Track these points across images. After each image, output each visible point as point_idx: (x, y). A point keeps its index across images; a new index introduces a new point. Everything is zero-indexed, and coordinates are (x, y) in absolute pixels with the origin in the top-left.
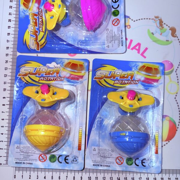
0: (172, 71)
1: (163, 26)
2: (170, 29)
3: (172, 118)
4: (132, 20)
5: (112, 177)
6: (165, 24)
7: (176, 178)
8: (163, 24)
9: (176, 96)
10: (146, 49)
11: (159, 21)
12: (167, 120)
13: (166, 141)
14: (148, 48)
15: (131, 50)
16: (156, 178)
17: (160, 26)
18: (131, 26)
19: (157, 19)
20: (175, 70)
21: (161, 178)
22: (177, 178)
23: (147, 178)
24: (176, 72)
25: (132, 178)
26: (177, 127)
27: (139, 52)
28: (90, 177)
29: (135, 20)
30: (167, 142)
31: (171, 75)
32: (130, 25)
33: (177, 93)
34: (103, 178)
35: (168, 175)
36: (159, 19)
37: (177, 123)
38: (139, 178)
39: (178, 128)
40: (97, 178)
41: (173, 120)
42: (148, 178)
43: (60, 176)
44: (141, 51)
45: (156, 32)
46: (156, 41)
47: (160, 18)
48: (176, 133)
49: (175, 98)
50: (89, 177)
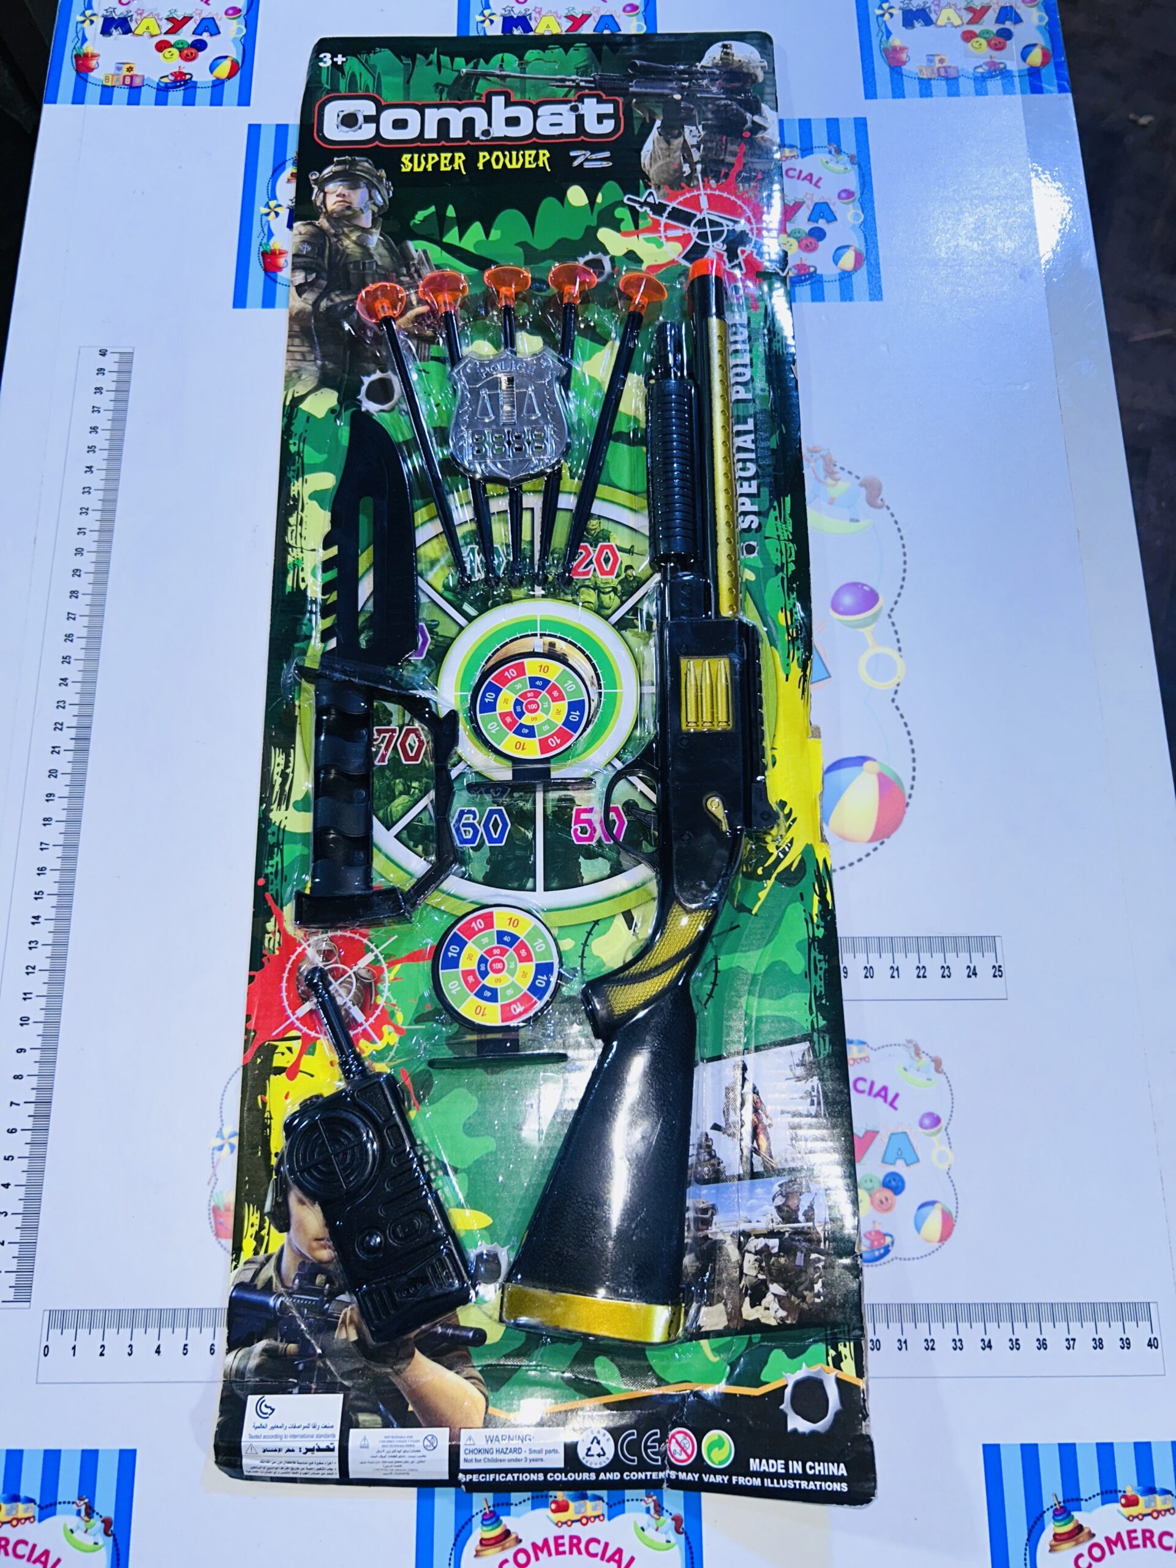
0: (875, 616)
1: (837, 476)
2: (861, 485)
3: (888, 767)
6: (842, 469)
7: (918, 967)
8: (837, 469)
9: (896, 692)
11: (821, 462)
12: (870, 772)
13: (872, 840)
19: (817, 456)
20: (886, 611)
21: (866, 968)
22: (924, 967)
24: (890, 616)
26: (907, 796)
30: (877, 844)
31: (873, 628)
35: (887, 957)
36: (822, 457)
37: (906, 782)
39: (910, 796)
41: (894, 773)
45: (815, 496)
47: (823, 453)
48: (904, 813)
49: (893, 700)
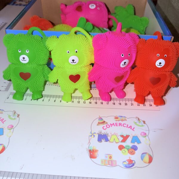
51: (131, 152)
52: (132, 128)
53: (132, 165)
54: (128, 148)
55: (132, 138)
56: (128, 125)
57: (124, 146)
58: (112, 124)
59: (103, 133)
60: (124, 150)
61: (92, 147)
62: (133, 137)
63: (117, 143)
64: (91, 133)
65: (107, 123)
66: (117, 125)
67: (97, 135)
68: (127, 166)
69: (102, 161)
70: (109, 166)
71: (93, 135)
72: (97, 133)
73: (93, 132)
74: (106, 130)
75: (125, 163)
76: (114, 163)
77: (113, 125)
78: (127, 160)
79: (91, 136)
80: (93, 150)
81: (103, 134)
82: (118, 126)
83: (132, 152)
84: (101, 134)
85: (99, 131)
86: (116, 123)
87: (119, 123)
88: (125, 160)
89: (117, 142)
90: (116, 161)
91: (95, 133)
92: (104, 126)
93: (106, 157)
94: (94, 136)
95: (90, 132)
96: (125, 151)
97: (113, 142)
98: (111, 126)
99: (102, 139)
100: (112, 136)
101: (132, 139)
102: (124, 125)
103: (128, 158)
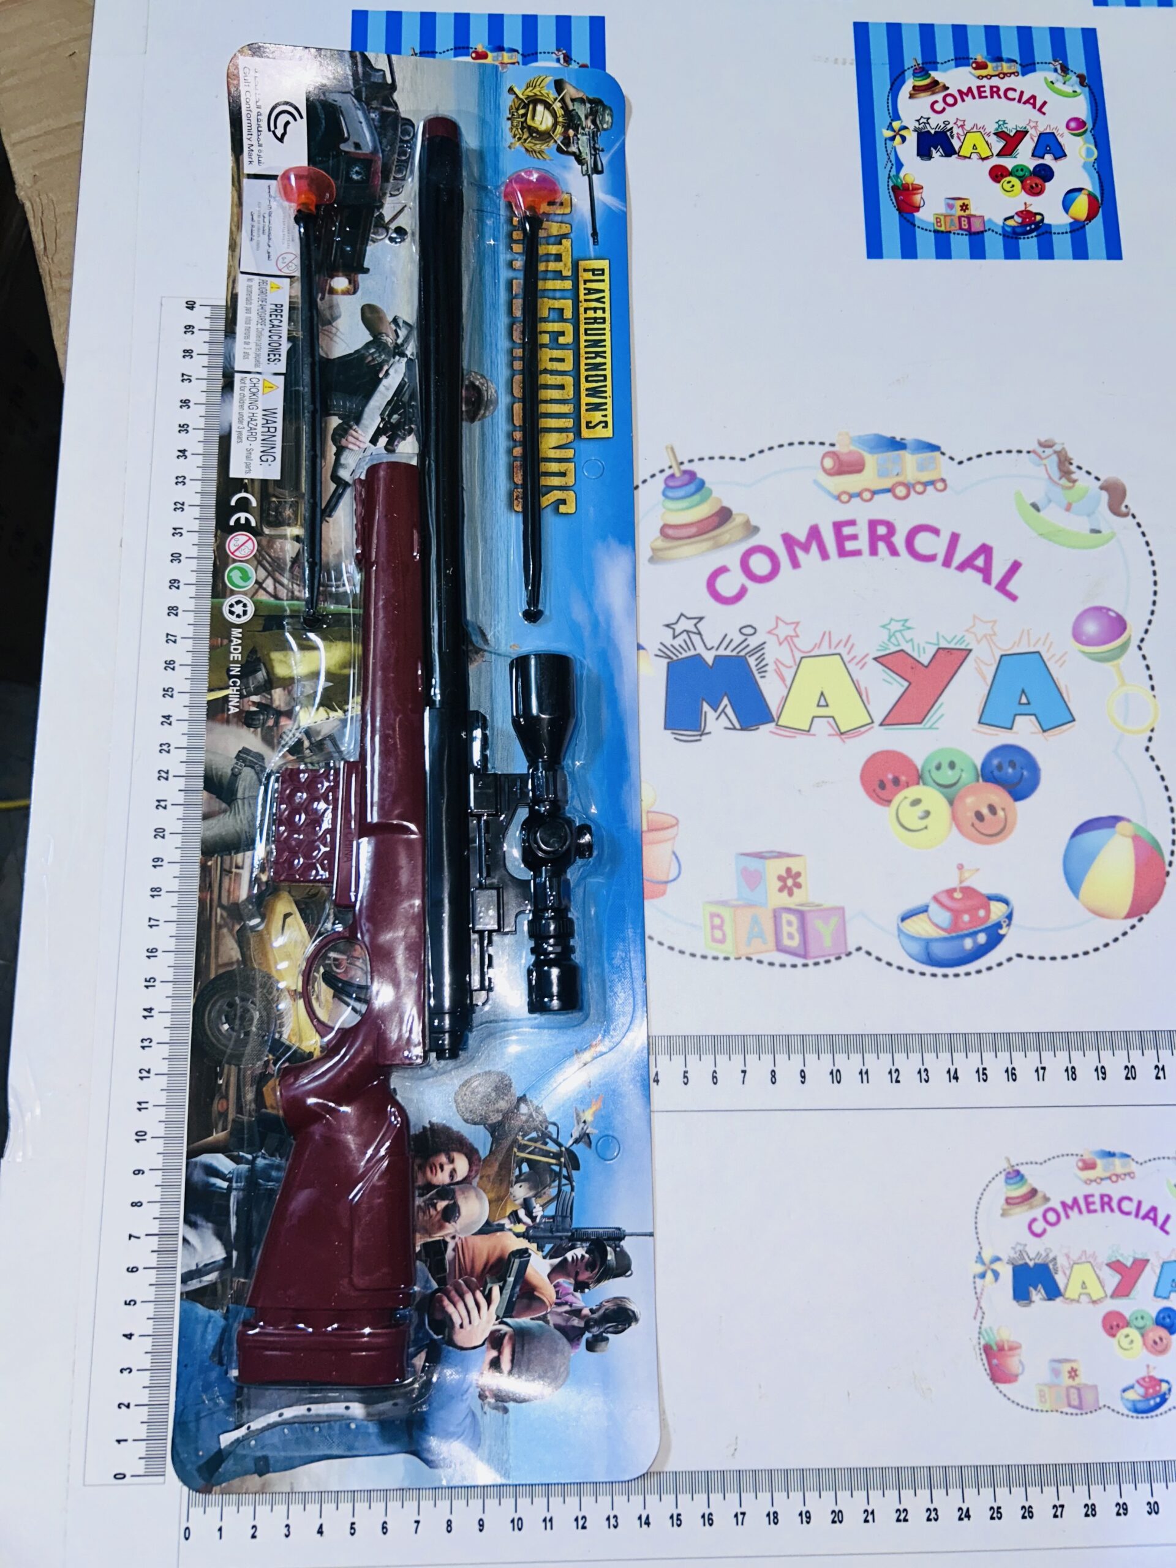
0: (1124, 647)
2: (1102, 488)
3: (1143, 829)
4: (952, 459)
5: (926, 1070)
8: (1073, 468)
10: (1015, 566)
11: (1055, 458)
12: (1124, 835)
13: (1129, 916)
14: (1020, 560)
15: (958, 573)
16: (1103, 1067)
17: (1060, 478)
18: (948, 482)
19: (1049, 451)
20: (1135, 642)
21: (1126, 1067)
23: (1067, 1070)
24: (1140, 648)
25: (1007, 1071)
26: (1167, 863)
27: (987, 580)
28: (838, 1071)
29: (964, 459)
30: (1134, 921)
31: (1121, 661)
32: (944, 477)
33: (1152, 730)
34: (890, 1073)
35: (1151, 1053)
36: (1055, 452)
37: (1166, 848)
38: (1037, 1071)
40: (867, 1073)
41: (1150, 835)
42: (1073, 1068)
43: (715, 1072)
44: (997, 574)
45: (1050, 501)
46: (1050, 535)
47: (1057, 448)
48: (1165, 883)
49: (1147, 749)
50: (832, 1073)
51: (1155, 1342)
52: (1160, 1220)
53: (1158, 1400)
54: (1140, 1323)
55: (1158, 1271)
56: (1140, 1204)
57: (1127, 1315)
58: (1069, 1202)
59: (1032, 1256)
60: (1127, 1336)
61: (991, 1328)
62: (1162, 1267)
63: (1094, 1302)
64: (980, 1259)
65: (1046, 1199)
66: (1092, 1207)
67: (1010, 1268)
68: (1140, 1406)
69: (1041, 1391)
70: (1070, 1410)
71: (987, 1270)
72: (1005, 1258)
73: (987, 1256)
74: (1044, 1238)
75: (1131, 1395)
76: (1088, 1397)
77: (1076, 1210)
78: (1138, 1382)
79: (983, 1276)
80: (997, 1345)
81: (1031, 1264)
82: (1095, 1211)
83: (1158, 1340)
84: (1026, 1264)
85: (1013, 1248)
86: (1086, 1197)
87: (1102, 1197)
88: (1131, 1381)
89: (1094, 1298)
90: (1095, 1387)
91: (997, 1259)
92: (1034, 1220)
93: (1056, 1373)
94: (996, 1275)
95: (977, 1254)
96: (1128, 1339)
97: (1078, 1301)
98: (1068, 1216)
99: (1031, 1289)
100: (1072, 1268)
101: (1159, 1278)
102: (1126, 1206)
103: (1143, 1373)
